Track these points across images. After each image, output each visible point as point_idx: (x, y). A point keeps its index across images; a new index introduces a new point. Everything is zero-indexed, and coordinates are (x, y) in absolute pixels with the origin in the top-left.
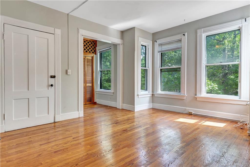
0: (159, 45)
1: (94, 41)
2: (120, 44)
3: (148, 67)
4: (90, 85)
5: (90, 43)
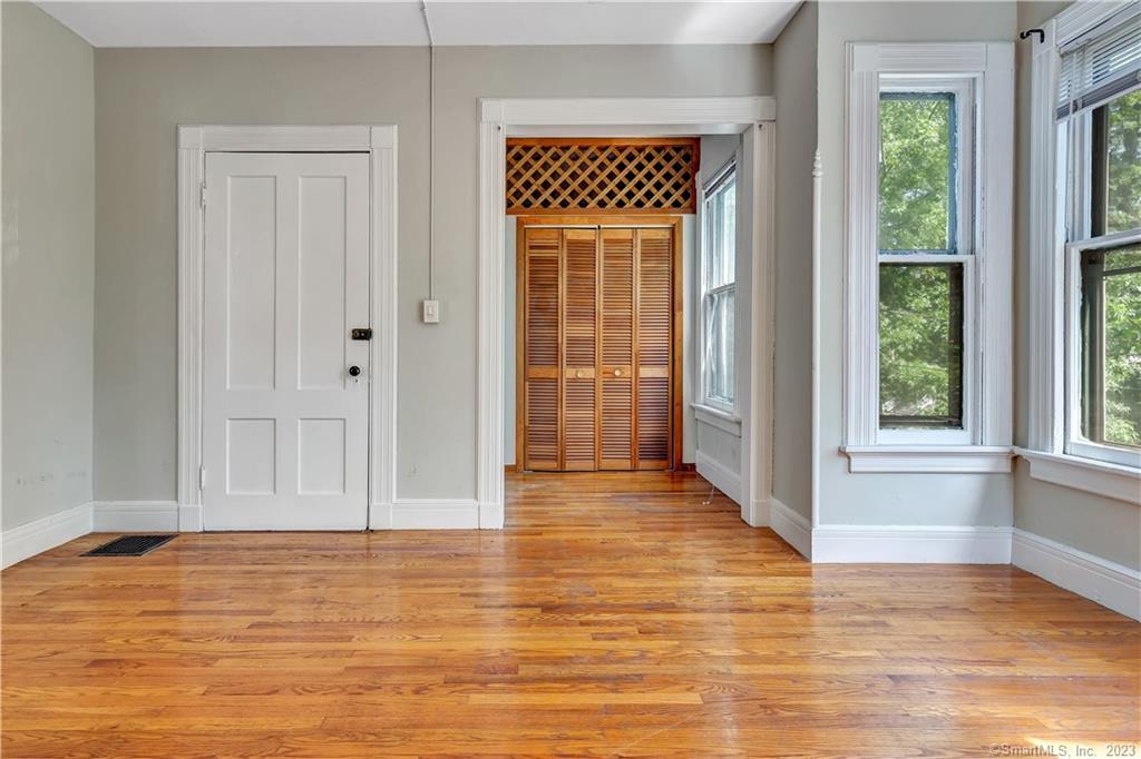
0: (1062, 56)
1: (679, 143)
2: (752, 125)
3: (972, 252)
4: (661, 372)
5: (659, 158)
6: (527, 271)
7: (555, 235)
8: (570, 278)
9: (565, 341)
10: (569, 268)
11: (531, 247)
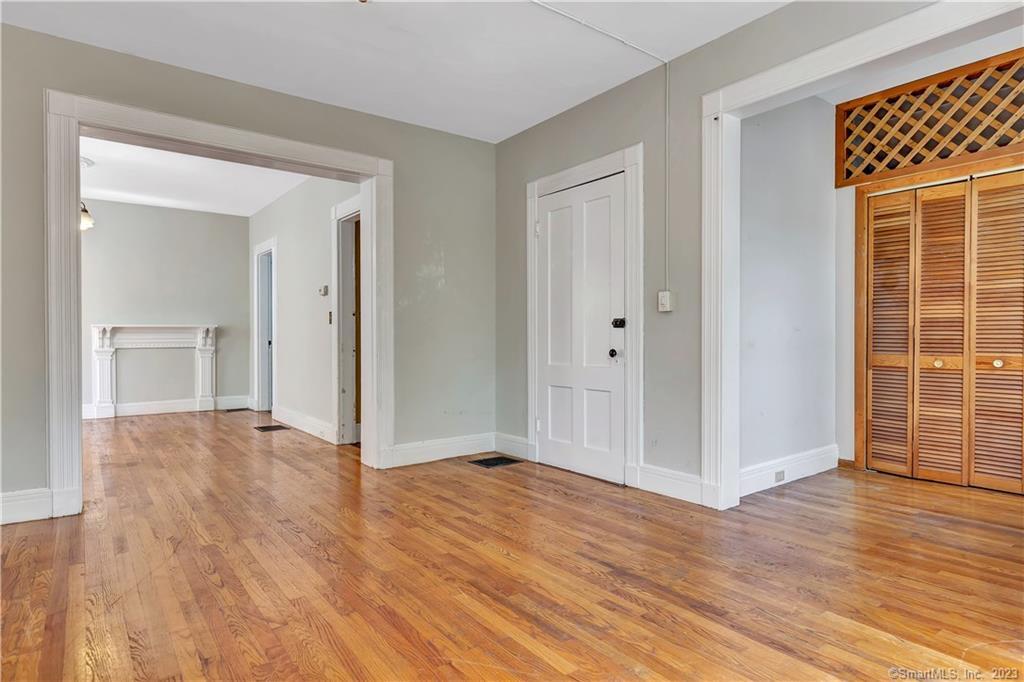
6: (871, 245)
7: (905, 199)
8: (926, 247)
9: (918, 324)
10: (925, 235)
11: (877, 218)
